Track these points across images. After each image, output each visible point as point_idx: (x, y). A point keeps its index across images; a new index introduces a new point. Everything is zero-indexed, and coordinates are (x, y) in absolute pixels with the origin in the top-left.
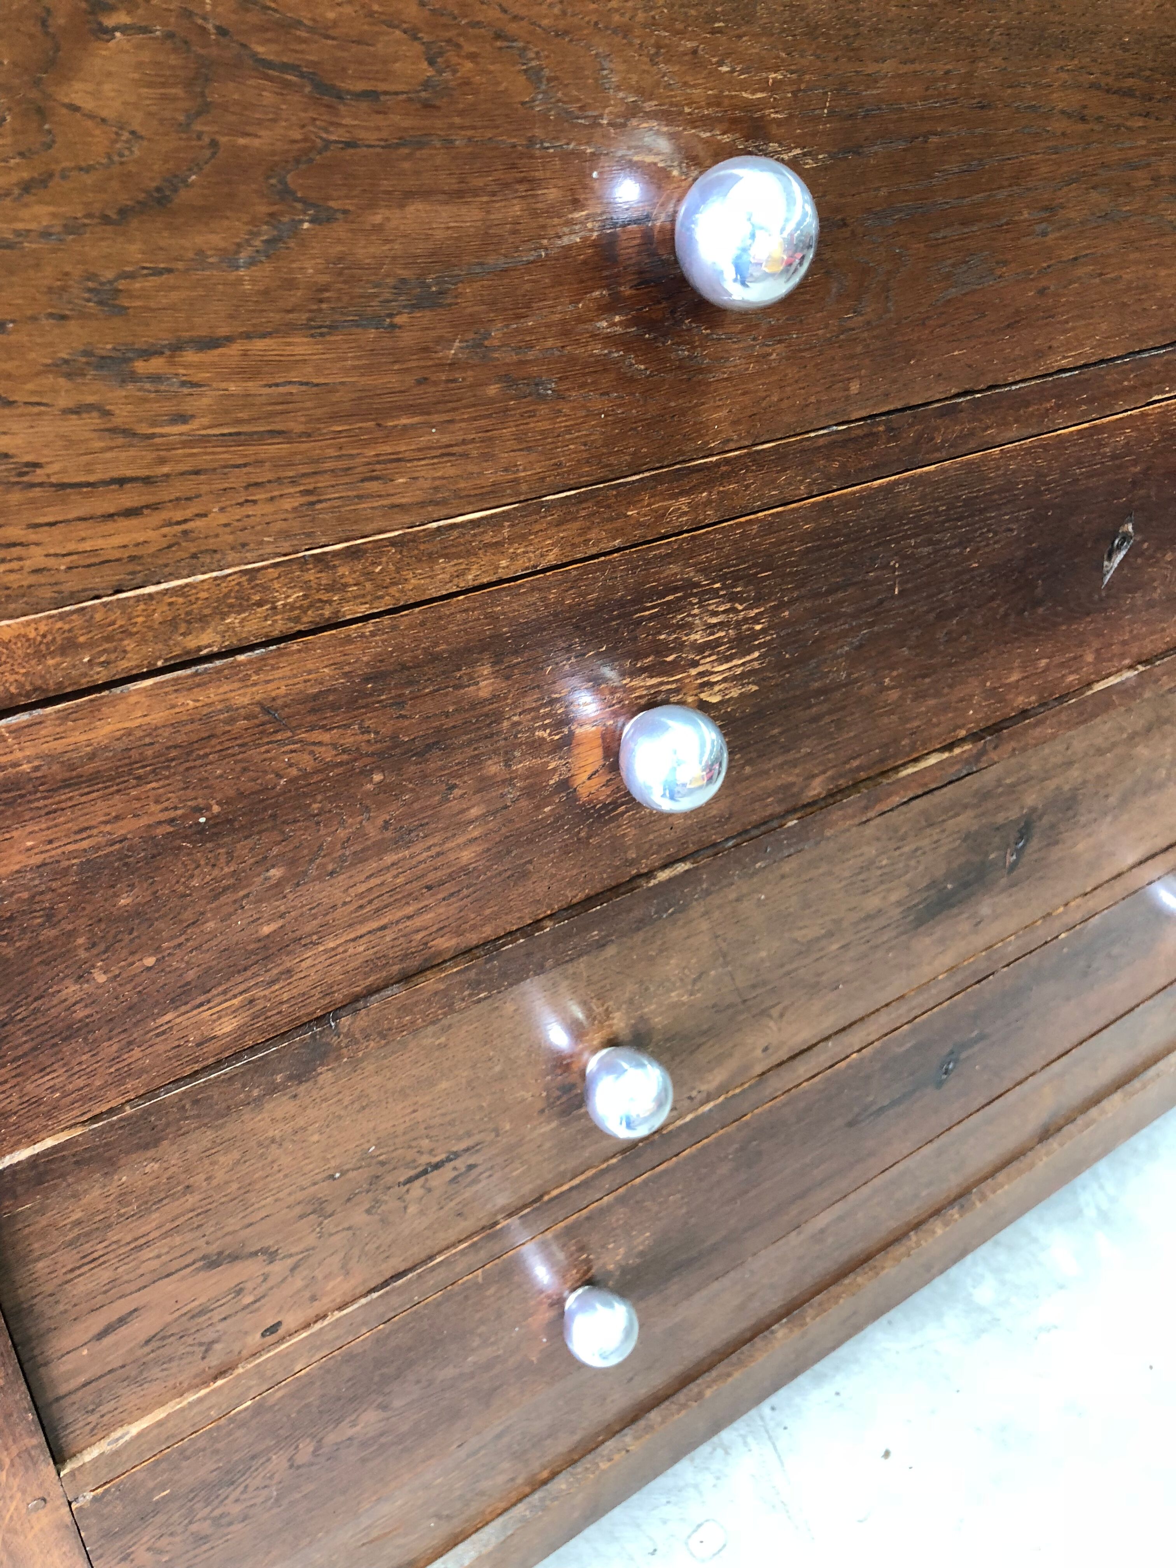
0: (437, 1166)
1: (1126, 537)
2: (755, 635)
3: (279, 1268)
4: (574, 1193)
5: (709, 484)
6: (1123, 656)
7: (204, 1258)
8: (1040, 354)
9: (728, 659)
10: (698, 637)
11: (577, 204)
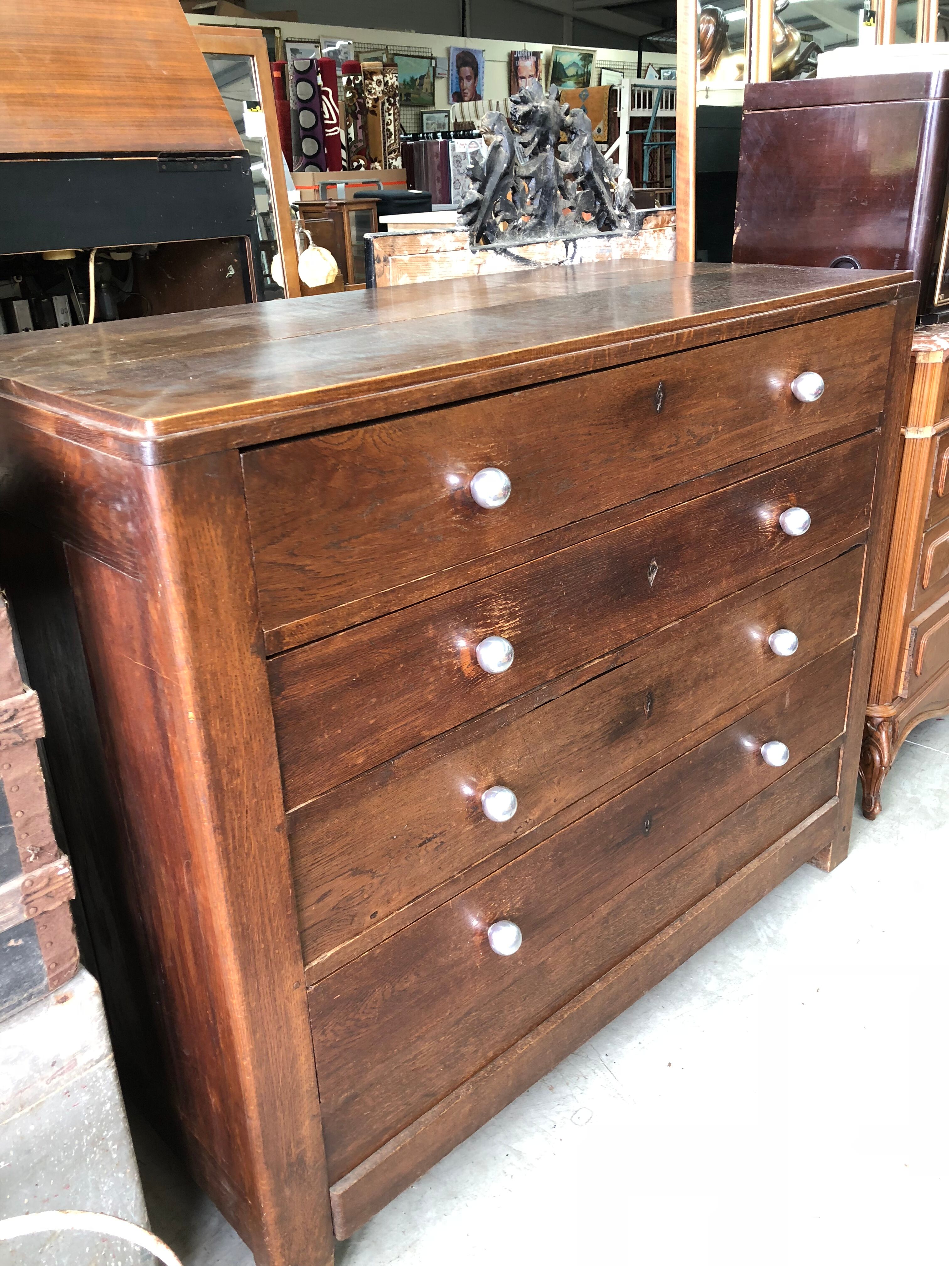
0: (430, 840)
1: (654, 567)
2: (516, 612)
3: (376, 881)
4: (484, 865)
5: (492, 561)
6: (670, 616)
7: (352, 870)
8: (597, 506)
9: (508, 621)
10: (497, 613)
11: (443, 487)
